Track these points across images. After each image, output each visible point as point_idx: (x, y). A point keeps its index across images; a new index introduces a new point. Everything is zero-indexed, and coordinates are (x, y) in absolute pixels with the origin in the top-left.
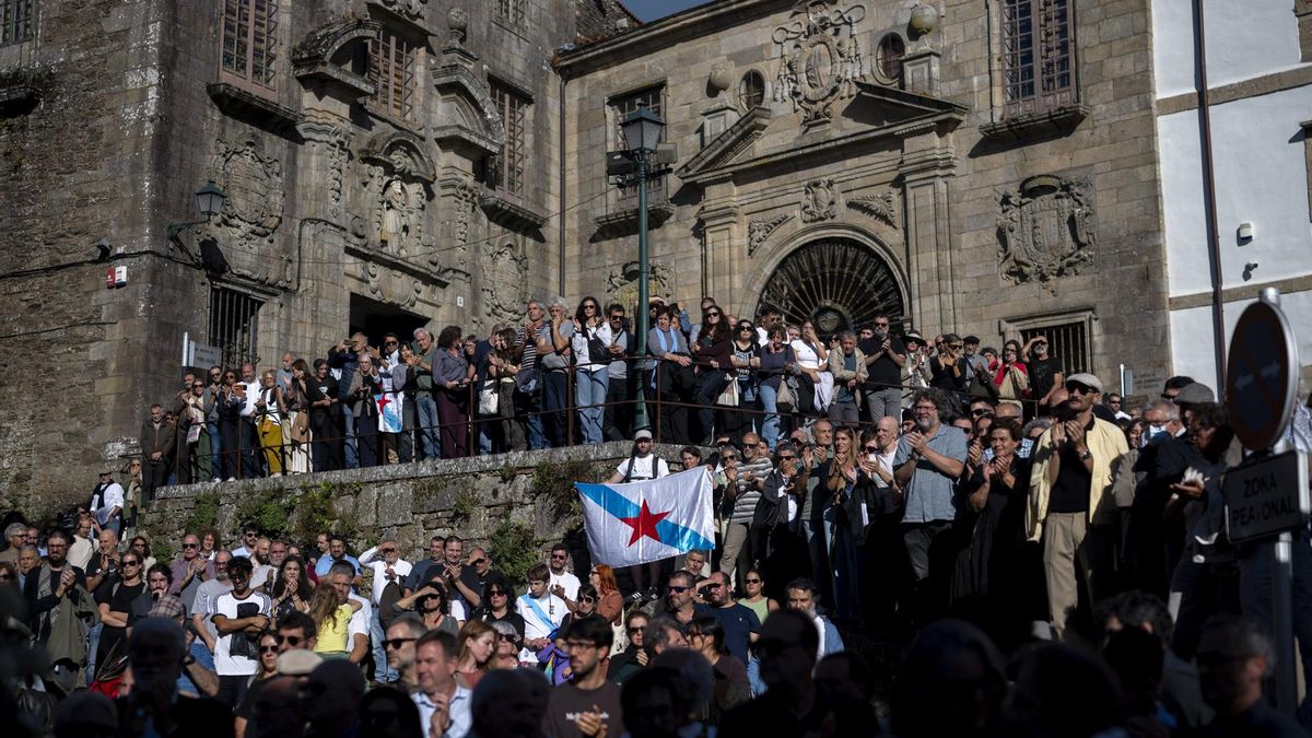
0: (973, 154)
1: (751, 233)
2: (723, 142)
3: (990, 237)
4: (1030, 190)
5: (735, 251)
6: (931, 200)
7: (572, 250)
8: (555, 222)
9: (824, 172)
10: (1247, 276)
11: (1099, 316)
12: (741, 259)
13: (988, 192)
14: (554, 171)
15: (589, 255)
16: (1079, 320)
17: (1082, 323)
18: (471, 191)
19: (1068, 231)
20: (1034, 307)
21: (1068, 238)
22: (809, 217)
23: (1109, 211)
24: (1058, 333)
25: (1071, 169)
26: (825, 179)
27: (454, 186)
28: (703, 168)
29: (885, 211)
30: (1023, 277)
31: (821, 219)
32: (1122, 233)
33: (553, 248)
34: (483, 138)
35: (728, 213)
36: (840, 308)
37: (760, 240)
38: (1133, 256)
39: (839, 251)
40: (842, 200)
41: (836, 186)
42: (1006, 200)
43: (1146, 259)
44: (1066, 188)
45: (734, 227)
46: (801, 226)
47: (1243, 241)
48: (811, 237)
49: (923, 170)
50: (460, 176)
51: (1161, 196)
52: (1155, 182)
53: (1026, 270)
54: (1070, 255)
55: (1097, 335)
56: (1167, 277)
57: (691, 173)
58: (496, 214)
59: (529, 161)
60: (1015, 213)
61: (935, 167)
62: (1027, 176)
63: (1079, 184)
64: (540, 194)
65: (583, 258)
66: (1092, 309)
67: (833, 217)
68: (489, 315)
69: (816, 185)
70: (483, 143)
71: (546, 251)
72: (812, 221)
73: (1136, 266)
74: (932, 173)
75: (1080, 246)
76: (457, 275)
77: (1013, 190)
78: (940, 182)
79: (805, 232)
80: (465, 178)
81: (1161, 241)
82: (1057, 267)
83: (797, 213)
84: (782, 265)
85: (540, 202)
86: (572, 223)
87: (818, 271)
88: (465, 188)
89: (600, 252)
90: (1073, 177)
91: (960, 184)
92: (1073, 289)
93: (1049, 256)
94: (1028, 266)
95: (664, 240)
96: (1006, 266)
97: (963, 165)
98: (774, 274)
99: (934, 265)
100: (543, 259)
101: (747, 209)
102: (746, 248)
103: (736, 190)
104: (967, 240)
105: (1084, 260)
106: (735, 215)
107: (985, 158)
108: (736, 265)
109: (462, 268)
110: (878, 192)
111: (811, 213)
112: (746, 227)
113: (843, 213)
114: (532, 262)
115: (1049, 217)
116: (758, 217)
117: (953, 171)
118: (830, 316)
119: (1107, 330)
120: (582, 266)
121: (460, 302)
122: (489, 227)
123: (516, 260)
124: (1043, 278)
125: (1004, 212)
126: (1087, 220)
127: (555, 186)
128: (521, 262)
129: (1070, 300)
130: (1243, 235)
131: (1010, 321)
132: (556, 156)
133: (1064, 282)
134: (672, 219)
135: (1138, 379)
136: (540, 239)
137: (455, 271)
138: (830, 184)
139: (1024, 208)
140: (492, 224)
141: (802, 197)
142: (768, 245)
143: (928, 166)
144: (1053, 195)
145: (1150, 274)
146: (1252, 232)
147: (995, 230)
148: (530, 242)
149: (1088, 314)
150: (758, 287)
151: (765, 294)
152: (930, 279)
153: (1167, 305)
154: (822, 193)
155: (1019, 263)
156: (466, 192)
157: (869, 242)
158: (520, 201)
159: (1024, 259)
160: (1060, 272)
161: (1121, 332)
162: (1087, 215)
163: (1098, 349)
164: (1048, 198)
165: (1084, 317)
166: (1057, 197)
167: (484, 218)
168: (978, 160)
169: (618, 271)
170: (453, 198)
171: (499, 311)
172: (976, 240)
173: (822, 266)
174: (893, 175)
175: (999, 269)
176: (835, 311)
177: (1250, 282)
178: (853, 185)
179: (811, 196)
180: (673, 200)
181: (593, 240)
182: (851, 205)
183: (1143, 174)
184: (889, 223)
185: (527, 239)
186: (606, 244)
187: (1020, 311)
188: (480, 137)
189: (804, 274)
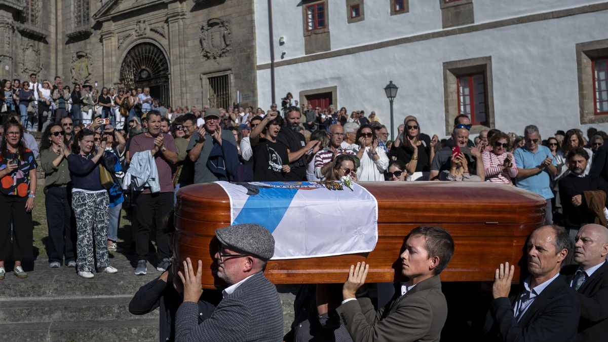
0: (192, 11)
1: (119, 40)
2: (108, 5)
3: (197, 42)
4: (211, 25)
5: (113, 48)
6: (177, 28)
7: (60, 47)
8: (53, 36)
9: (142, 17)
10: (282, 57)
11: (233, 72)
12: (115, 50)
13: (196, 25)
14: (53, 16)
15: (66, 49)
16: (226, 74)
17: (227, 75)
18: (11, 25)
19: (223, 40)
20: (212, 69)
21: (223, 42)
22: (137, 35)
23: (237, 32)
24: (217, 79)
25: (225, 16)
26: (143, 20)
27: (3, 23)
28: (102, 15)
29: (162, 32)
30: (208, 58)
31: (141, 35)
32: (241, 41)
33: (53, 46)
34: (15, 4)
35: (110, 33)
36: (148, 69)
37: (121, 43)
38: (245, 50)
39: (148, 47)
40: (148, 28)
41: (146, 22)
42: (202, 29)
43: (249, 51)
44: (222, 23)
45: (113, 38)
46: (135, 38)
47: (282, 44)
48: (139, 42)
49: (174, 16)
50: (6, 19)
51: (255, 26)
52: (252, 21)
53: (209, 55)
54: (224, 49)
55: (232, 79)
56: (256, 58)
57: (97, 17)
58: (24, 33)
59: (41, 13)
60: (206, 33)
61: (178, 15)
62: (209, 19)
63: (227, 22)
64: (46, 25)
65: (64, 49)
66: (230, 70)
67: (145, 34)
68: (22, 72)
69: (140, 22)
70: (15, 6)
71: (50, 47)
72: (139, 36)
73: (246, 53)
74: (177, 17)
75: (227, 45)
76: (5, 57)
77: (205, 24)
78: (180, 21)
79: (136, 40)
80: (8, 20)
81: (254, 44)
82: (219, 54)
83: (134, 33)
84: (129, 52)
85: (47, 30)
86: (60, 37)
87: (141, 55)
88: (8, 24)
89: (69, 48)
90: (224, 19)
91: (188, 21)
92: (224, 62)
93: (217, 49)
94: (209, 53)
95: (90, 43)
96: (202, 54)
97: (189, 15)
98: (126, 56)
99: (178, 53)
100: (48, 51)
101: (117, 31)
102: (117, 46)
103: (113, 24)
104: (190, 43)
105: (228, 51)
106: (113, 33)
107: (196, 12)
108: (114, 53)
109: (8, 55)
110: (160, 25)
111: (138, 33)
112: (117, 38)
113: (149, 34)
114: (43, 52)
115: (216, 34)
116: (121, 34)
117: (185, 17)
118: (145, 72)
119: (236, 78)
120: (63, 53)
121: (7, 68)
122: (22, 39)
123: (35, 51)
124: (215, 58)
125: (202, 32)
126: (229, 36)
127: (53, 22)
128: (37, 52)
129: (223, 66)
130: (281, 41)
131: (204, 74)
132: (53, 10)
133: (222, 59)
134: (93, 35)
135: (244, 96)
136: (46, 43)
137: (4, 56)
138: (144, 22)
139: (209, 31)
140: (23, 37)
141: (135, 26)
142: (124, 45)
143: (176, 15)
144: (218, 26)
145: (249, 57)
146: (284, 40)
147: (199, 39)
148: (42, 44)
149: (230, 71)
150: (121, 61)
151: (124, 63)
152: (177, 58)
153: (256, 68)
154: (142, 25)
155: (207, 52)
156: (9, 26)
157: (157, 44)
158: (37, 29)
159: (208, 50)
160: (220, 56)
161: (240, 78)
162: (229, 34)
163: (233, 85)
164: (216, 27)
165: (228, 73)
166: (220, 27)
167: (19, 35)
168: (194, 13)
169: (75, 55)
170: (3, 28)
171: (27, 71)
172: (193, 43)
173: (142, 53)
174: (165, 18)
175: (201, 54)
176: (147, 70)
177: (284, 59)
178: (152, 22)
179: (138, 26)
180: (92, 28)
181: (67, 43)
182: (151, 30)
183: (248, 18)
184: (164, 37)
185: (40, 43)
186: (71, 45)
187: (207, 70)
188: (13, 4)
189: (136, 56)
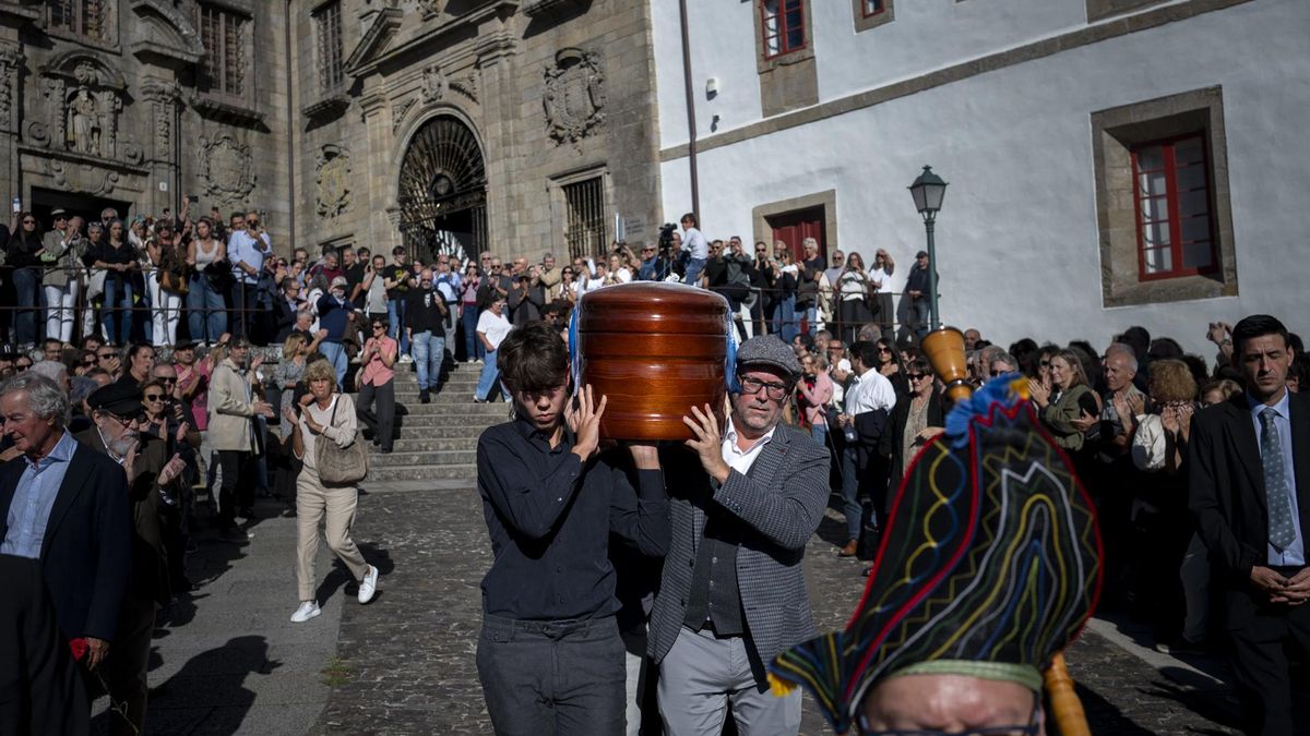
0: (526, 37)
1: (394, 114)
2: (369, 40)
3: (539, 106)
4: (564, 64)
5: (385, 131)
6: (497, 78)
7: (297, 138)
8: (282, 115)
9: (433, 60)
10: (714, 128)
11: (612, 170)
12: (389, 137)
13: (536, 66)
14: (281, 74)
15: (306, 142)
16: (598, 174)
17: (600, 177)
18: (170, 95)
19: (588, 97)
20: (568, 166)
21: (589, 102)
22: (426, 99)
23: (616, 74)
24: (581, 188)
25: (590, 41)
26: (433, 65)
27: (152, 92)
28: (361, 61)
29: (469, 89)
30: (560, 140)
31: (434, 100)
32: (625, 95)
33: (281, 137)
34: (178, 51)
35: (377, 100)
36: (447, 173)
37: (398, 121)
38: (633, 115)
39: (446, 124)
40: (445, 83)
41: (441, 71)
42: (547, 75)
43: (641, 117)
44: (585, 56)
45: (383, 111)
46: (422, 106)
47: (711, 95)
48: (428, 115)
49: (490, 51)
50: (157, 83)
51: (653, 59)
52: (646, 48)
53: (560, 133)
54: (590, 118)
55: (608, 185)
56: (658, 133)
57: (353, 67)
58: (206, 112)
59: (250, 67)
60: (555, 83)
61: (497, 48)
62: (561, 48)
63: (594, 54)
64: (264, 92)
65: (304, 142)
66: (604, 165)
67: (440, 97)
68: (207, 195)
69: (429, 71)
70: (178, 55)
71: (274, 140)
72: (429, 101)
73: (635, 124)
74: (495, 54)
75: (597, 109)
76: (158, 165)
77: (552, 62)
78: (503, 60)
79: (423, 112)
80: (161, 85)
81: (651, 100)
82: (581, 129)
83: (420, 96)
84: (413, 140)
85: (267, 103)
86: (296, 116)
87: (435, 144)
88: (163, 92)
89: (312, 139)
90: (589, 48)
91: (519, 61)
92: (593, 148)
93: (576, 120)
94: (562, 129)
95: (346, 125)
96: (548, 133)
97: (521, 46)
98: (409, 150)
99: (500, 132)
100: (271, 147)
101: (391, 95)
102: (392, 128)
103: (384, 80)
104: (525, 110)
105: (599, 121)
106: (383, 101)
107: (534, 37)
108: (386, 142)
109: (165, 159)
110: (465, 74)
111: (426, 95)
112: (391, 111)
113: (448, 95)
114: (256, 150)
115: (574, 85)
116: (397, 101)
117: (514, 51)
118: (443, 181)
119: (616, 183)
120: (302, 149)
121: (163, 186)
122: (203, 123)
123: (236, 149)
124: (573, 140)
125: (548, 82)
126: (600, 86)
127: (282, 86)
128: (244, 151)
129: (591, 158)
130: (710, 90)
131: (554, 178)
132: (281, 61)
133: (588, 141)
134: (350, 108)
135: (629, 225)
136: (265, 130)
137: (155, 162)
138: (437, 69)
139: (560, 78)
140: (206, 121)
141: (421, 82)
142: (403, 124)
143: (492, 48)
144: (578, 66)
145: (642, 135)
146: (716, 86)
147: (542, 100)
148: (254, 135)
149: (604, 169)
150: (399, 160)
151: (406, 165)
152: (498, 146)
153: (657, 157)
154: (434, 77)
155: (557, 127)
156: (166, 97)
157: (462, 117)
158: (243, 102)
159: (560, 124)
160: (584, 135)
161: (625, 184)
162: (600, 81)
163: (611, 200)
164: (575, 68)
165: (601, 172)
166: (582, 67)
167: (197, 117)
168: (530, 39)
169: (321, 153)
170: (150, 103)
171: (217, 191)
172: (530, 109)
173: (438, 139)
174: (475, 58)
175: (546, 133)
176: (446, 177)
177: (717, 132)
178: (452, 68)
179: (427, 81)
180: (349, 93)
181: (308, 129)
182: (452, 86)
183: (637, 40)
184: (474, 100)
185: (249, 131)
186: (315, 131)
187: (560, 169)
188: (173, 50)
189: (427, 147)
